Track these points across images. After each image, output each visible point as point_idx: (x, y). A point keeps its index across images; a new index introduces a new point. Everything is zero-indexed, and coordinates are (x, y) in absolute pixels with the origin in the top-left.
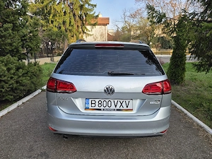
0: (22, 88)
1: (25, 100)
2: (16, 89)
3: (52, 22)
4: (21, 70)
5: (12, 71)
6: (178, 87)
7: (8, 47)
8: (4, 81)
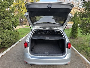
0: (12, 42)
1: (13, 46)
2: (9, 43)
3: (22, 10)
4: (12, 35)
5: (8, 36)
6: (75, 40)
7: (7, 26)
8: (5, 40)
